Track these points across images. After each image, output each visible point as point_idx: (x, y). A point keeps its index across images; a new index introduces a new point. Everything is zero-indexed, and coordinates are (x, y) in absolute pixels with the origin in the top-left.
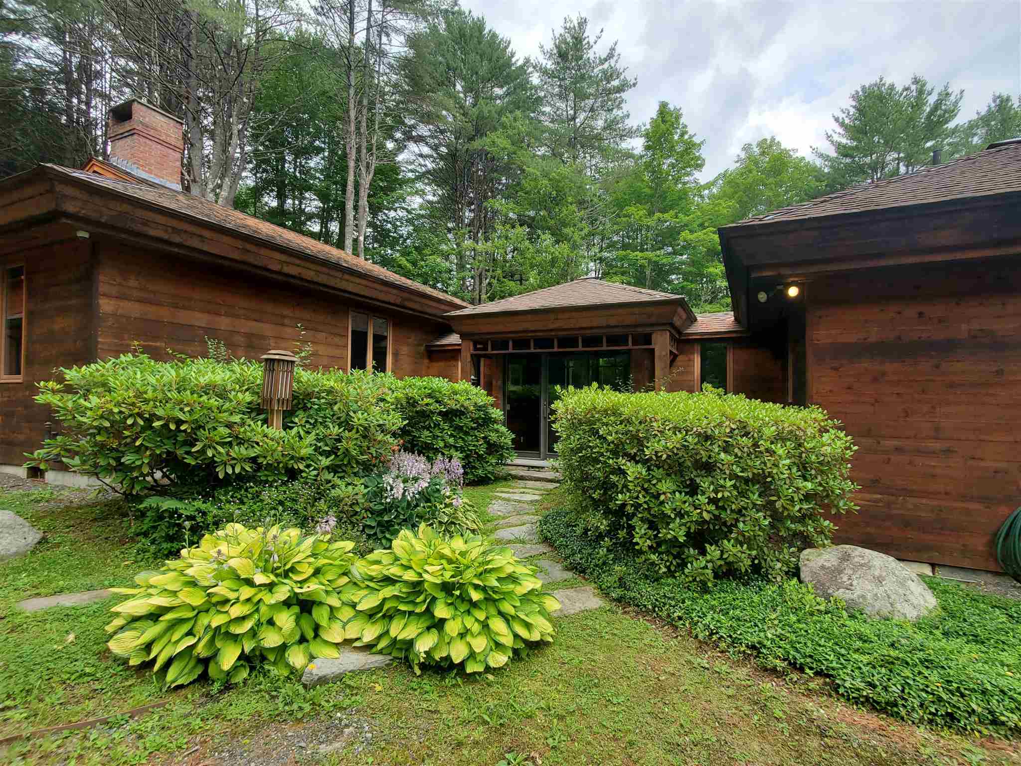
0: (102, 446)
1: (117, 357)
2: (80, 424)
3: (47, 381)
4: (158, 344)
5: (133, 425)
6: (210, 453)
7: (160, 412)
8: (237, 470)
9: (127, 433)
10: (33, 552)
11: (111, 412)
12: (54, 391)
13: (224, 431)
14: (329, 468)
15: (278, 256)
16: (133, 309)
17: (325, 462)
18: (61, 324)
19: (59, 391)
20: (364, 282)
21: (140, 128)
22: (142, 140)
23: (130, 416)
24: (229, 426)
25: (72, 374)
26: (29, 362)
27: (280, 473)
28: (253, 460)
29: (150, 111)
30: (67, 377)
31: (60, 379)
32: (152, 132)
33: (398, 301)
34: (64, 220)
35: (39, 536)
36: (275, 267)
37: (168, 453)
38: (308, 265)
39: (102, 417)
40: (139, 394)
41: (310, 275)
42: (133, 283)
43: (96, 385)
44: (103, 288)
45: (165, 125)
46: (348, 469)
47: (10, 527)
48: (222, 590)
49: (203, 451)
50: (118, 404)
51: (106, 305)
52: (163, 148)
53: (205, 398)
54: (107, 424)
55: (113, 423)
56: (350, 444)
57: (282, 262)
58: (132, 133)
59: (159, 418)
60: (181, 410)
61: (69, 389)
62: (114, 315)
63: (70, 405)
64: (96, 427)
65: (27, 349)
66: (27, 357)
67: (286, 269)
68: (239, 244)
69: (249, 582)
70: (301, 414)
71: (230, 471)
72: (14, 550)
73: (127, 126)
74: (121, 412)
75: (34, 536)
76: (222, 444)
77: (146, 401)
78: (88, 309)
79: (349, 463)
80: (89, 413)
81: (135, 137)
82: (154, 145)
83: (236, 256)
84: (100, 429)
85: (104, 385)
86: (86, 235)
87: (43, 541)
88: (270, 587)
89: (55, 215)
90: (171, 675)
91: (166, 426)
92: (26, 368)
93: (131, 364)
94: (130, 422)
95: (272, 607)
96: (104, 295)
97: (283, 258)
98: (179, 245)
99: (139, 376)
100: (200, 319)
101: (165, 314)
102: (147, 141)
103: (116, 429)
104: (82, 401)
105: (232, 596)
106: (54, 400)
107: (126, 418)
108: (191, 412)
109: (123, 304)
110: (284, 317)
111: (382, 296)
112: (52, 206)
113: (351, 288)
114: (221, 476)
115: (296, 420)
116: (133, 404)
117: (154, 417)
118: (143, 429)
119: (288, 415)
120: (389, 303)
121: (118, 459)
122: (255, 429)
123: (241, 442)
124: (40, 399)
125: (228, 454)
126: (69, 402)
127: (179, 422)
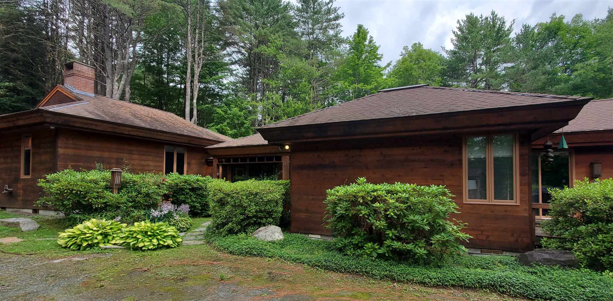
0: (58, 199)
1: (63, 171)
2: (51, 192)
3: (41, 179)
4: (80, 164)
5: (67, 192)
6: (90, 201)
7: (75, 188)
8: (99, 206)
9: (65, 195)
10: (37, 230)
11: (60, 188)
12: (43, 182)
13: (95, 194)
14: (132, 207)
15: (127, 129)
16: (70, 152)
17: (130, 204)
18: (44, 158)
19: (45, 182)
20: (168, 135)
21: (76, 72)
22: (77, 77)
23: (66, 189)
24: (98, 192)
25: (49, 177)
26: (33, 171)
27: (114, 208)
28: (105, 203)
29: (80, 65)
30: (47, 178)
31: (45, 178)
32: (81, 74)
33: (187, 141)
34: (46, 125)
35: (39, 226)
36: (127, 133)
37: (78, 201)
38: (141, 131)
39: (57, 190)
40: (69, 183)
41: (141, 134)
42: (71, 142)
43: (56, 180)
44: (59, 145)
45: (87, 70)
46: (141, 207)
47: (30, 222)
48: (85, 231)
49: (88, 200)
50: (62, 186)
51: (61, 151)
52: (86, 79)
53: (90, 184)
54: (59, 192)
55: (61, 192)
56: (140, 199)
57: (129, 131)
58: (73, 75)
59: (75, 190)
60: (82, 188)
61: (48, 181)
62: (63, 154)
63: (48, 186)
64: (56, 193)
65: (32, 166)
66: (32, 168)
67: (132, 133)
68: (111, 126)
69: (92, 230)
70: (125, 189)
71: (97, 206)
72: (32, 229)
73: (71, 72)
74: (63, 188)
75: (37, 226)
76: (95, 198)
77: (71, 185)
78: (54, 153)
79: (141, 205)
80: (54, 189)
81: (74, 76)
82: (83, 79)
83: (109, 130)
84: (57, 194)
85: (58, 180)
86: (53, 128)
87: (40, 227)
88: (98, 231)
89: (43, 123)
90: (71, 248)
91: (77, 192)
92: (32, 173)
93: (68, 173)
94: (66, 191)
95: (97, 235)
96: (60, 147)
97: (130, 129)
98: (87, 129)
99: (69, 177)
100: (97, 154)
101: (83, 152)
102: (79, 77)
103: (62, 193)
104: (52, 185)
105: (88, 232)
106: (43, 185)
107: (65, 190)
108: (85, 188)
109: (66, 150)
110: (133, 150)
111: (178, 140)
112: (42, 120)
113: (162, 138)
114: (94, 208)
115: (122, 191)
116: (67, 186)
117: (73, 190)
118: (70, 193)
119: (119, 190)
120: (182, 143)
121: (62, 203)
122: (107, 193)
123: (101, 197)
124: (39, 185)
125: (97, 201)
126: (48, 185)
127: (81, 191)
